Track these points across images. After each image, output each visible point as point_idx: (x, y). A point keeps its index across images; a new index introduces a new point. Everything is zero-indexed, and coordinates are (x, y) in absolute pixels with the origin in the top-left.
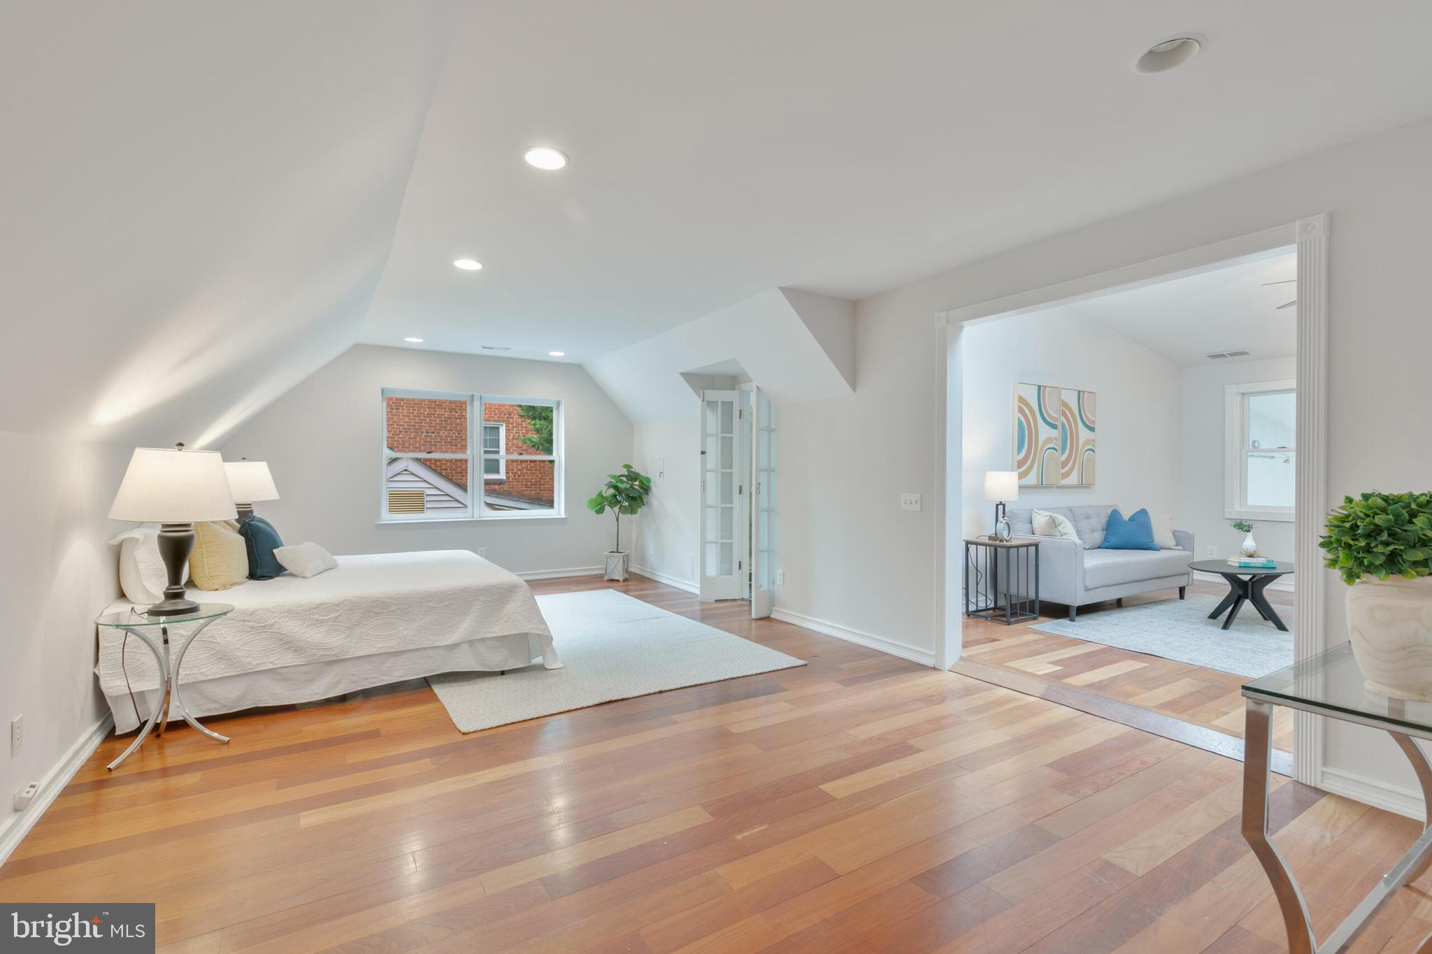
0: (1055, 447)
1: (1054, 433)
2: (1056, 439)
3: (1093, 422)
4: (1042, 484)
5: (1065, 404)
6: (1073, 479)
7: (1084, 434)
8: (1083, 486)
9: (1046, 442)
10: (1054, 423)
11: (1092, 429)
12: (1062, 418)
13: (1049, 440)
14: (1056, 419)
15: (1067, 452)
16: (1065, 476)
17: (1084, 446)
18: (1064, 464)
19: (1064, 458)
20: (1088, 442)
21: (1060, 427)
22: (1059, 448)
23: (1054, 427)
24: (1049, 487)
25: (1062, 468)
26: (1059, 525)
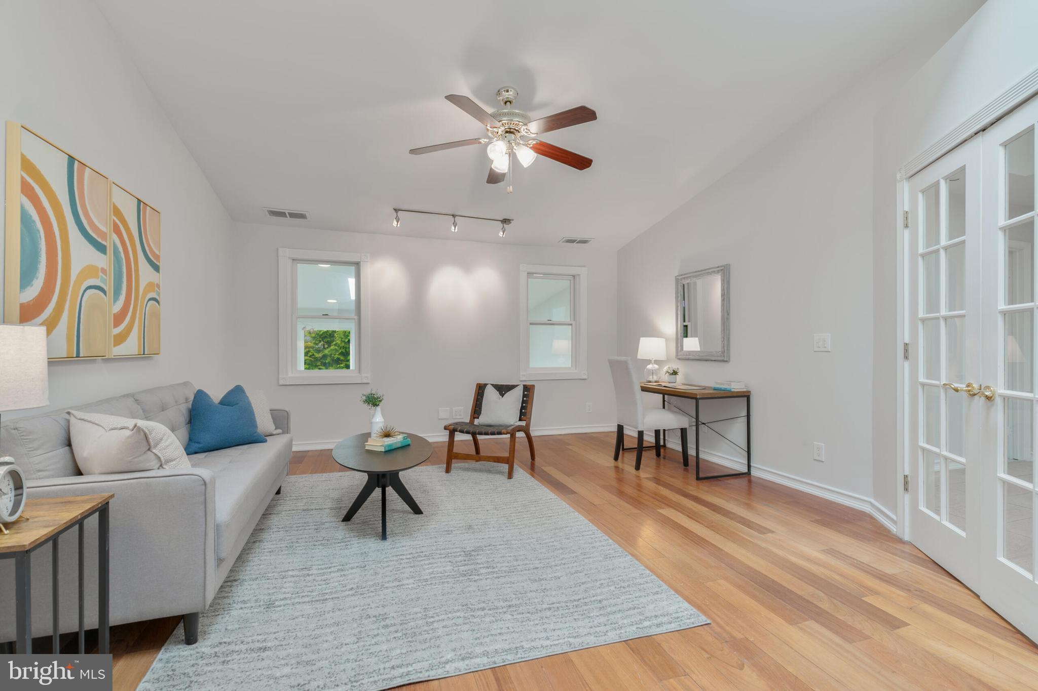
0: (103, 286)
1: (102, 261)
2: (104, 271)
3: (158, 257)
4: (78, 356)
5: (117, 212)
6: (131, 346)
7: (146, 273)
8: (143, 356)
9: (83, 274)
10: (100, 240)
11: (156, 268)
12: (115, 237)
13: (90, 271)
14: (103, 235)
15: (122, 297)
16: (120, 339)
17: (146, 292)
18: (118, 319)
19: (118, 307)
20: (151, 286)
21: (110, 250)
22: (109, 287)
23: (102, 249)
24: (91, 359)
25: (116, 325)
26: (156, 445)
